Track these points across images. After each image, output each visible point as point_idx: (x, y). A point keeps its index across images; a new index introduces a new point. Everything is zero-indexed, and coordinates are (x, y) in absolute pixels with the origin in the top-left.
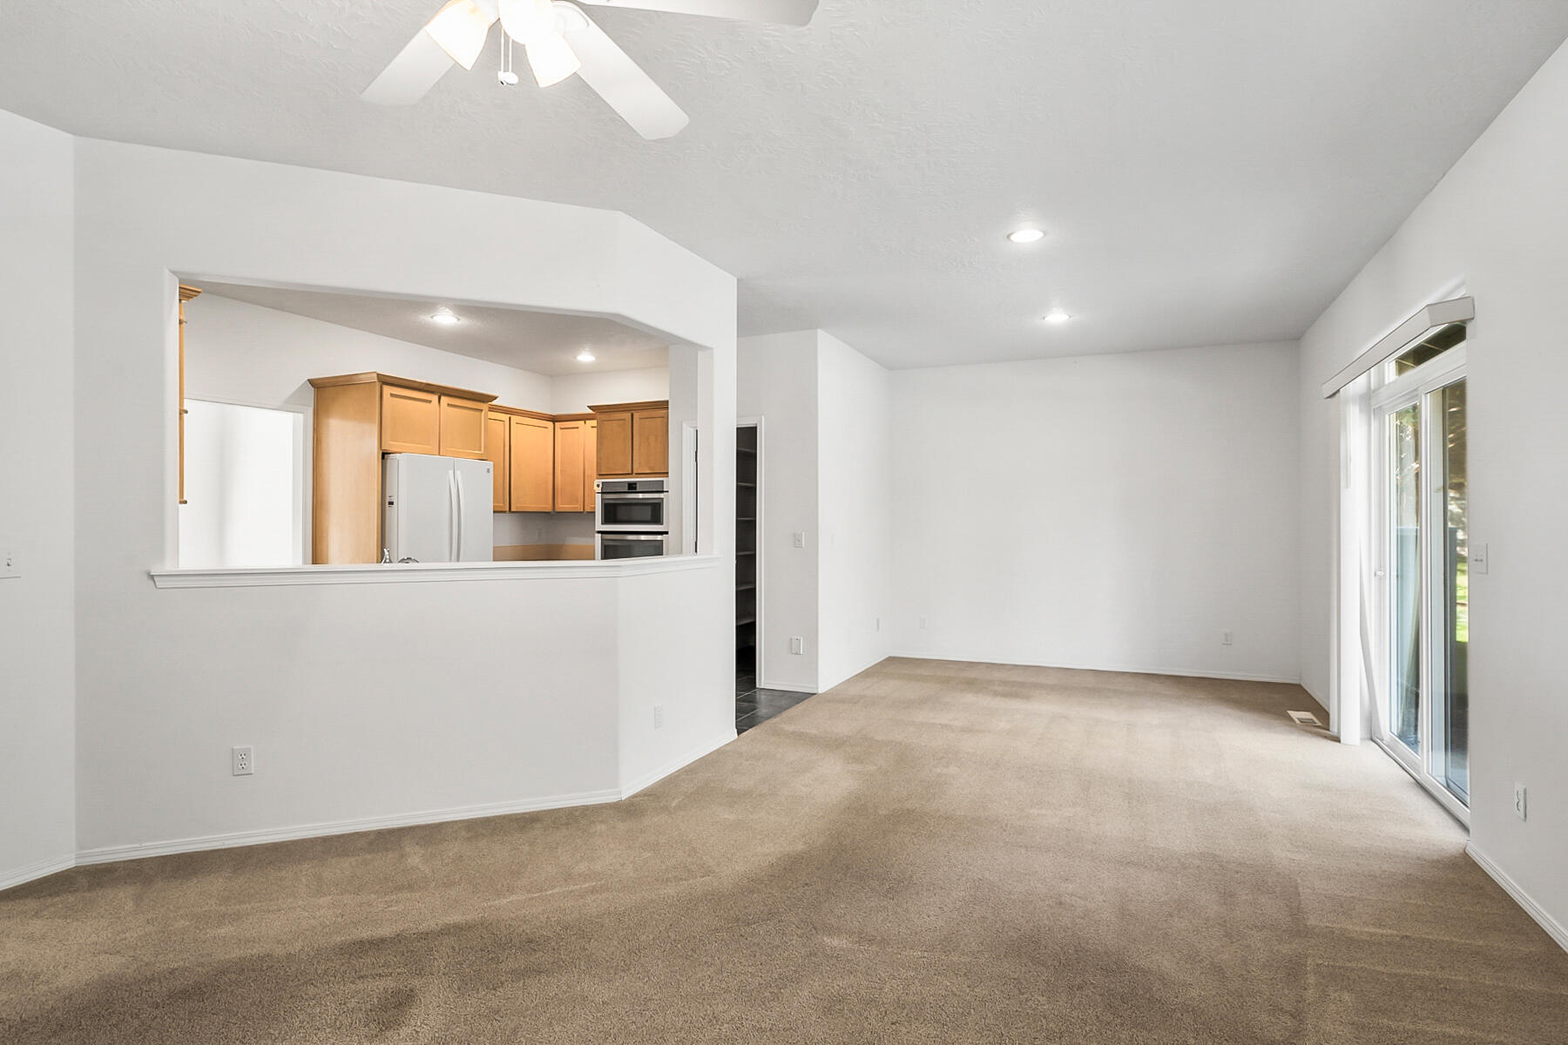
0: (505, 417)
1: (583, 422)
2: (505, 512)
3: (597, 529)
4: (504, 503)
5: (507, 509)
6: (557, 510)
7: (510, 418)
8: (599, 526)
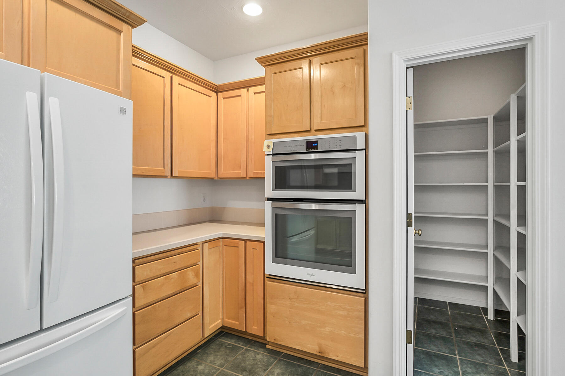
0: (167, 75)
1: (246, 89)
2: (165, 177)
3: (267, 196)
4: (164, 167)
5: (168, 174)
6: (219, 176)
7: (171, 77)
8: (269, 192)
